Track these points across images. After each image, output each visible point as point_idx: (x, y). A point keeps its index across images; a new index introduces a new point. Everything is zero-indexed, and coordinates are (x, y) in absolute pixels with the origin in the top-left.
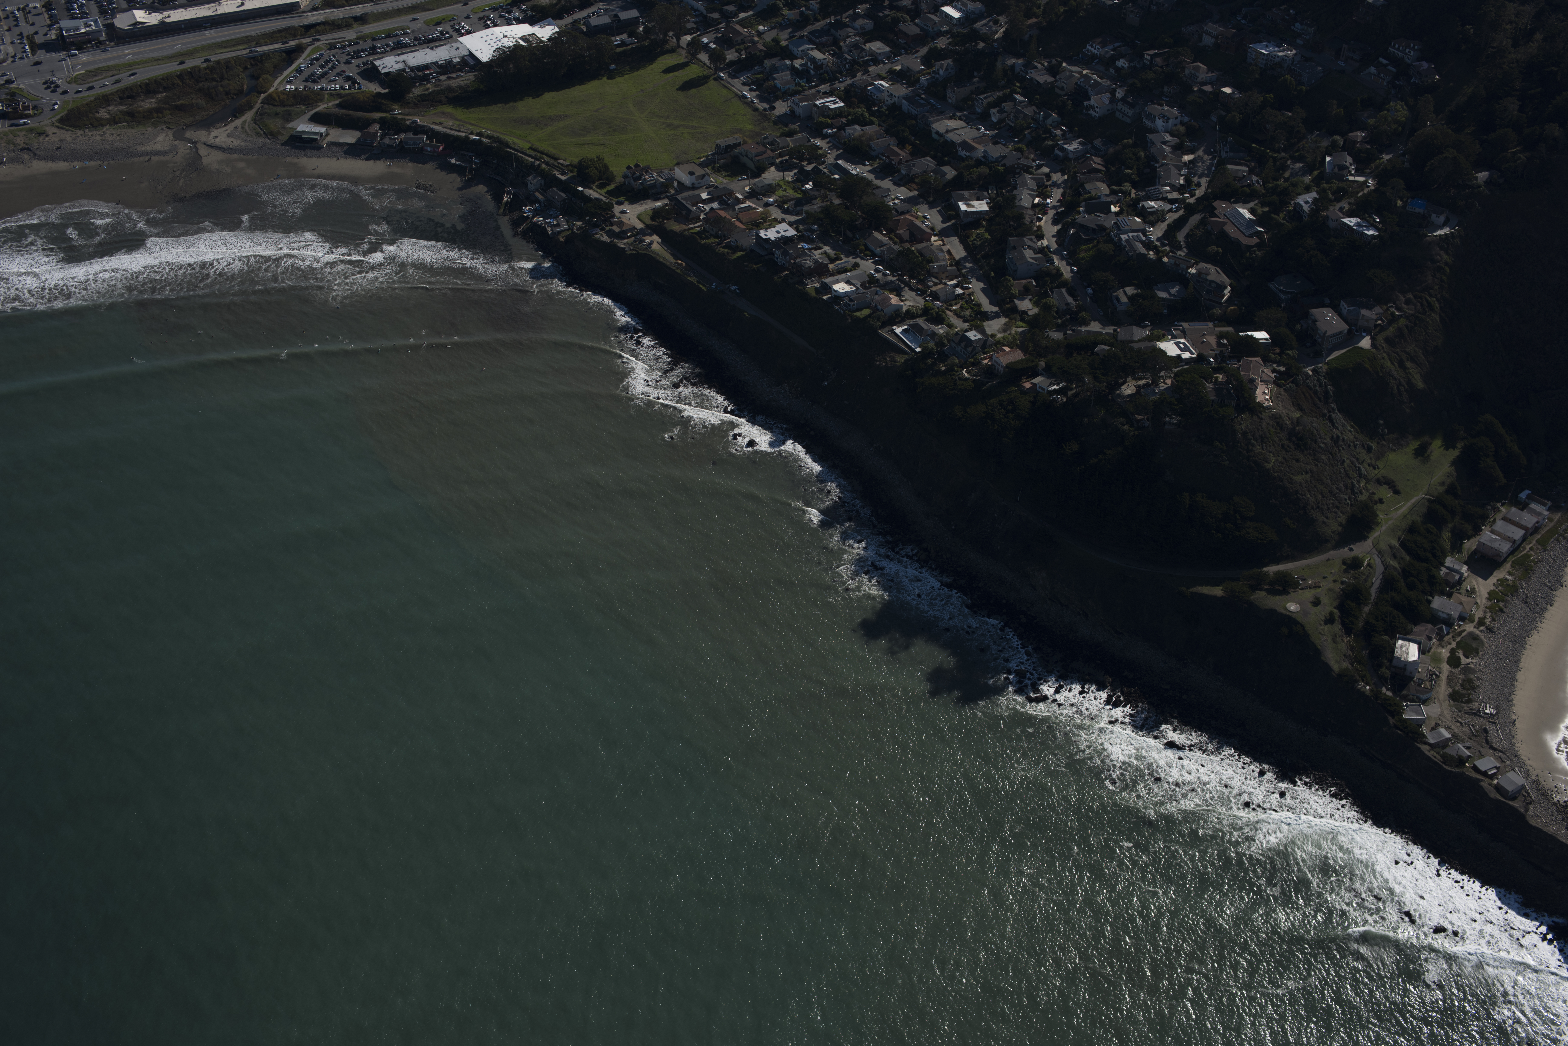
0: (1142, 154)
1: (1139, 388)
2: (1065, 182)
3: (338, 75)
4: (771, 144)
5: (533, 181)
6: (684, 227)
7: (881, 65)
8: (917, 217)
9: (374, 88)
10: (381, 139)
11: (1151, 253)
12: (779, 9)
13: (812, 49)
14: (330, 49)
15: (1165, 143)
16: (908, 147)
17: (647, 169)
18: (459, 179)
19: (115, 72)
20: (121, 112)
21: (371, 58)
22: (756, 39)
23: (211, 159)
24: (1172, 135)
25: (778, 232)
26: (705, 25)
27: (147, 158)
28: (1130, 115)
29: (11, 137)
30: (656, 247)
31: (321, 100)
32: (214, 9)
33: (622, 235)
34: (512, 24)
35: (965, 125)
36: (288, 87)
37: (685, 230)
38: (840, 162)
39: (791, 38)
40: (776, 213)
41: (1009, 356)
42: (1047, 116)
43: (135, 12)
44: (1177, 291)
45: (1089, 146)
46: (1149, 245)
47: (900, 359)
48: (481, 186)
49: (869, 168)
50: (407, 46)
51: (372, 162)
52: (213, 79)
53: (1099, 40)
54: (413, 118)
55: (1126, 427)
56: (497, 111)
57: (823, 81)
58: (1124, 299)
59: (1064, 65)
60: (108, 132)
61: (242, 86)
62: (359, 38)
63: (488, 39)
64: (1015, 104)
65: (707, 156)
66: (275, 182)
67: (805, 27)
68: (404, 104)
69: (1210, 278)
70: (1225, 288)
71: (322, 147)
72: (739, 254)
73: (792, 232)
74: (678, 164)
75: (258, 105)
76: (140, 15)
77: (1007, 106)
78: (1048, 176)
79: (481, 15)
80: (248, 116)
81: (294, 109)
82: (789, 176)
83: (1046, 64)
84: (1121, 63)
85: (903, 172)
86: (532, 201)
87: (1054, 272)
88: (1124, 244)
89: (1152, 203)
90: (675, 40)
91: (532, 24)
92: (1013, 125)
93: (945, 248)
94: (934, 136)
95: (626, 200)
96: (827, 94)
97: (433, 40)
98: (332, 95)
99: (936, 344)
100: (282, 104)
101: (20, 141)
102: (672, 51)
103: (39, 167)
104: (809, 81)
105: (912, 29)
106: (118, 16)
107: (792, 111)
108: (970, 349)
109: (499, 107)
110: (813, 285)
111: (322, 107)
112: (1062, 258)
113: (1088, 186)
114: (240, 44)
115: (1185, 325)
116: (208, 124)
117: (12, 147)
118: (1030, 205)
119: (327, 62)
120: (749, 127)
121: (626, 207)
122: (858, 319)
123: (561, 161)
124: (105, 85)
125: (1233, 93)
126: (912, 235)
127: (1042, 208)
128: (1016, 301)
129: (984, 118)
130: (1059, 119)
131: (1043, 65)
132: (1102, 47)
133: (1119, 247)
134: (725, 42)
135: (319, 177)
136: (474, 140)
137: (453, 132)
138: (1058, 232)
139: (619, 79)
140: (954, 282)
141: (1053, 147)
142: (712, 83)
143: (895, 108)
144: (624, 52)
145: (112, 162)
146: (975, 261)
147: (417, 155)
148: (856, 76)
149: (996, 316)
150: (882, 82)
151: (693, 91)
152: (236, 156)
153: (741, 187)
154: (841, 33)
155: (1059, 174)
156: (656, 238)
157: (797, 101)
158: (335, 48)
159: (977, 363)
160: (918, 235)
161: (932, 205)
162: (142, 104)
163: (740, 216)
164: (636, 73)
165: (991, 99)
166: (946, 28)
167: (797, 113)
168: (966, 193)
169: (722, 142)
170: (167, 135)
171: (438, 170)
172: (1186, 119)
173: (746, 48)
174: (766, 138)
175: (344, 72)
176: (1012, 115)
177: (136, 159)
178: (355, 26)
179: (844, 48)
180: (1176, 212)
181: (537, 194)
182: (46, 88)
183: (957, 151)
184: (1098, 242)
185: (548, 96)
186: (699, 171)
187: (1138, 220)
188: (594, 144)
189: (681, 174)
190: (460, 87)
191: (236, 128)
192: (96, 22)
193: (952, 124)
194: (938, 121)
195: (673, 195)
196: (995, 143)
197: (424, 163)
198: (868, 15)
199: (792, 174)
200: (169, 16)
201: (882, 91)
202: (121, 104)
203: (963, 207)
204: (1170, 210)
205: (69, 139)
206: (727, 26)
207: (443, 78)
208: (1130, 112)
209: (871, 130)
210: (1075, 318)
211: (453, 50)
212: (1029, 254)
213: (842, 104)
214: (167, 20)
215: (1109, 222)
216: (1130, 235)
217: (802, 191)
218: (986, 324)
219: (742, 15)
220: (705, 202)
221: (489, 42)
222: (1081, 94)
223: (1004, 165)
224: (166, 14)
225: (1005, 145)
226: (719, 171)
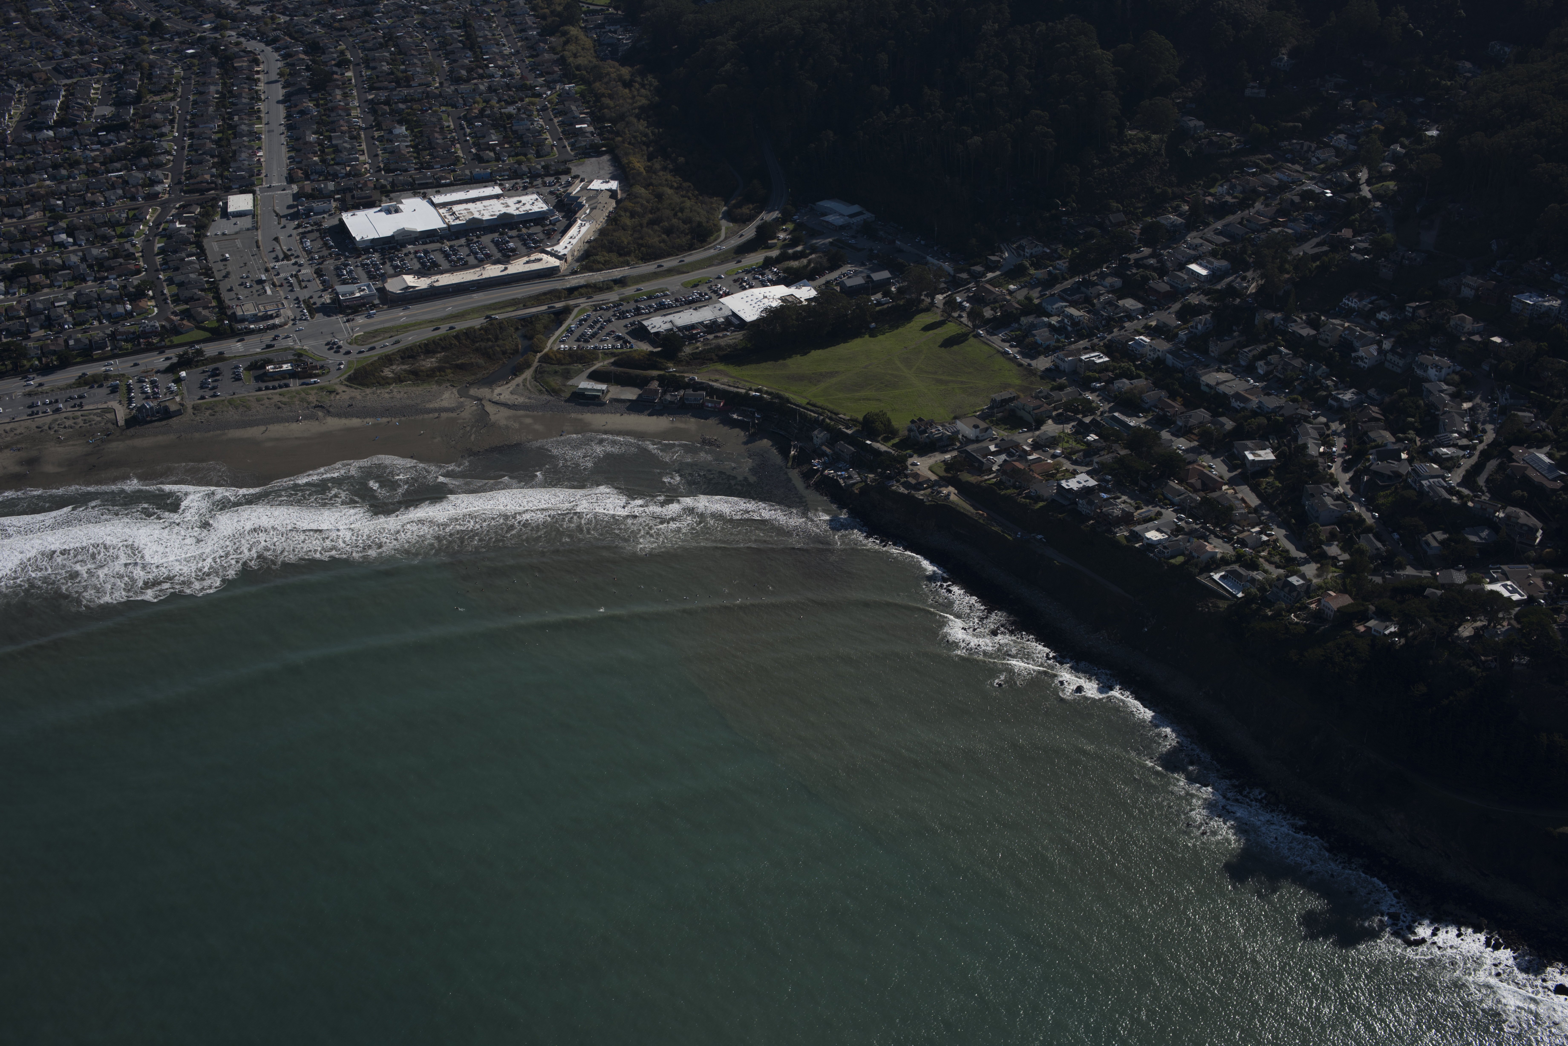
0: (1421, 402)
1: (1476, 629)
2: (1344, 430)
3: (608, 334)
4: (1046, 398)
5: (819, 436)
6: (979, 479)
7: (1136, 321)
8: (1204, 467)
9: (645, 347)
10: (662, 396)
11: (1454, 498)
12: (1026, 269)
13: (1066, 307)
14: (596, 310)
15: (1442, 391)
16: (1179, 399)
17: (931, 423)
18: (743, 433)
19: (392, 334)
20: (405, 370)
21: (639, 318)
22: (1008, 297)
23: (498, 415)
24: (1447, 384)
25: (1079, 482)
26: (955, 284)
27: (436, 415)
28: (1401, 365)
29: (303, 395)
30: (953, 497)
31: (597, 359)
32: (480, 273)
33: (918, 487)
34: (767, 286)
35: (1233, 377)
36: (562, 346)
37: (981, 482)
38: (1116, 414)
39: (1041, 296)
40: (1067, 465)
41: (1337, 601)
42: (1316, 368)
43: (405, 277)
44: (1487, 535)
45: (1364, 396)
46: (1451, 490)
47: (1223, 605)
48: (765, 440)
49: (1144, 420)
50: (670, 307)
51: (655, 417)
52: (488, 340)
53: (1356, 294)
54: (691, 376)
55: (1473, 669)
56: (767, 368)
57: (1081, 337)
58: (1434, 544)
59: (1323, 318)
60: (395, 390)
61: (517, 346)
62: (621, 300)
63: (749, 299)
64: (1281, 357)
65: (983, 410)
66: (562, 438)
67: (1054, 286)
68: (678, 362)
69: (1520, 521)
70: (1537, 531)
71: (605, 404)
72: (1041, 504)
73: (1092, 483)
74: (955, 418)
75: (536, 364)
76: (410, 280)
77: (1273, 358)
78: (1327, 425)
79: (736, 277)
80: (528, 374)
81: (571, 367)
82: (1068, 428)
83: (1304, 318)
84: (1381, 315)
85: (1180, 423)
86: (822, 455)
87: (1357, 518)
88: (1427, 490)
89: (1445, 450)
90: (929, 300)
91: (788, 285)
92: (1282, 376)
93: (1240, 496)
94: (1203, 388)
95: (915, 453)
96: (1086, 350)
97: (693, 301)
98: (605, 354)
99: (1258, 590)
100: (559, 362)
101: (313, 398)
102: (927, 310)
103: (333, 423)
104: (1068, 337)
105: (1162, 286)
106: (389, 280)
107: (1057, 367)
108: (1295, 594)
109: (769, 364)
110: (1122, 533)
111: (597, 365)
112: (1361, 504)
113: (1372, 435)
114: (508, 306)
115: (1505, 567)
116: (490, 382)
117: (305, 405)
118: (1317, 454)
119: (596, 322)
120: (1018, 382)
121: (915, 459)
122: (1173, 565)
123: (841, 416)
124: (385, 346)
125: (1503, 342)
126: (1204, 484)
127: (1329, 456)
128: (1324, 547)
129: (1249, 370)
130: (1328, 370)
131: (1301, 318)
132: (1360, 301)
133: (1421, 492)
134: (978, 300)
135: (606, 433)
136: (754, 396)
137: (732, 389)
138: (1350, 479)
139: (880, 337)
140: (1257, 529)
141: (1327, 397)
142: (972, 340)
143: (1159, 362)
144: (880, 311)
145: (403, 418)
146: (1271, 508)
147: (699, 411)
148: (1113, 332)
149: (1306, 562)
150: (1142, 337)
151: (955, 348)
152: (521, 412)
153: (1026, 439)
154: (1093, 291)
155: (1337, 423)
156: (951, 489)
157: (1061, 356)
158: (601, 309)
159: (1305, 608)
160: (1209, 484)
161: (1215, 455)
162: (424, 363)
163: (1032, 467)
164: (895, 332)
165: (1255, 352)
166: (1194, 285)
167: (1062, 368)
168: (1249, 443)
169: (998, 397)
170: (452, 393)
171: (721, 425)
172: (1458, 368)
173: (1001, 307)
174: (1041, 392)
175: (613, 332)
176: (1280, 367)
177: (426, 416)
178: (616, 288)
179: (1098, 306)
180: (1469, 458)
181: (824, 448)
182: (329, 349)
183: (1230, 402)
184: (1396, 488)
185: (815, 354)
186: (983, 425)
187: (1435, 466)
188: (869, 400)
189: (965, 428)
190: (729, 346)
191: (518, 385)
192: (368, 286)
193: (1221, 376)
194: (1206, 374)
195: (959, 448)
196: (1268, 394)
197: (706, 419)
198: (1115, 273)
199: (1070, 426)
200: (437, 281)
201: (1144, 346)
202: (403, 363)
203: (1250, 457)
204: (1464, 456)
205: (359, 397)
206: (977, 286)
207: (710, 337)
208: (1401, 363)
209: (1140, 383)
210: (1388, 563)
211: (716, 310)
212: (1329, 501)
213: (1107, 359)
214: (436, 284)
215: (1405, 469)
216: (1431, 480)
217: (1085, 442)
218: (1303, 569)
219: (990, 275)
220: (994, 454)
221: (750, 302)
222: (1346, 346)
223: (1282, 415)
224: (434, 278)
225: (1277, 396)
226: (998, 424)
